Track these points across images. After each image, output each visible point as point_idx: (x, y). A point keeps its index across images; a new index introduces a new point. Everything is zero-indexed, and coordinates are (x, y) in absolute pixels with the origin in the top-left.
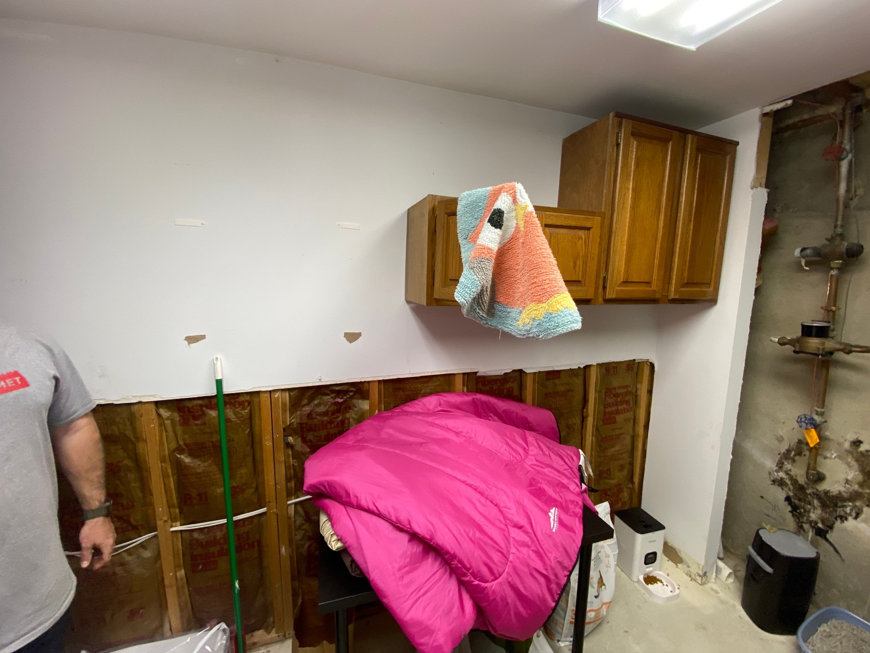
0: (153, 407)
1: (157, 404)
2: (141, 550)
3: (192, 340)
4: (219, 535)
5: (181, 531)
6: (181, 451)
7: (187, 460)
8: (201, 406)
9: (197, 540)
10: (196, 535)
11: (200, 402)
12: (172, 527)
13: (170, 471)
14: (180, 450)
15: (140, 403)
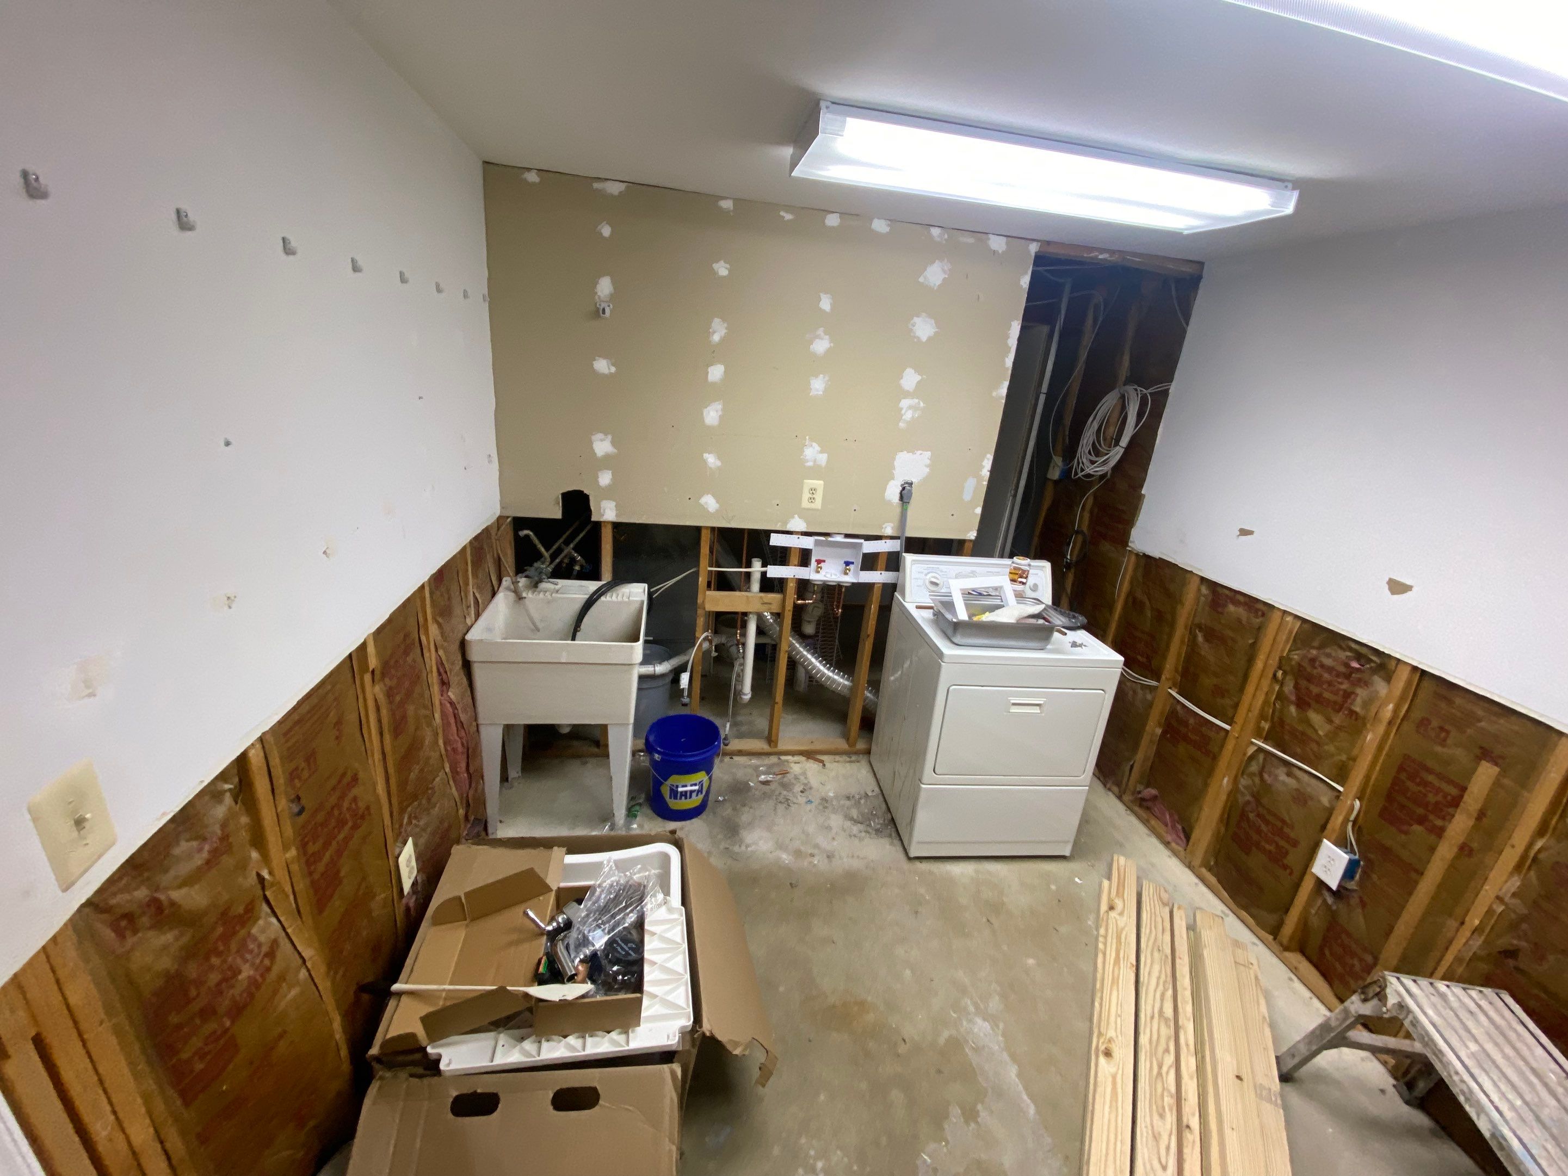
0: (1198, 581)
1: (1203, 579)
2: (1148, 691)
3: (1244, 532)
4: (1191, 721)
5: (1174, 698)
6: (1201, 629)
7: (1200, 638)
8: (1227, 596)
9: (1177, 712)
10: (1179, 708)
11: (1227, 592)
12: (1170, 688)
13: (1186, 640)
14: (1200, 627)
15: (1191, 572)
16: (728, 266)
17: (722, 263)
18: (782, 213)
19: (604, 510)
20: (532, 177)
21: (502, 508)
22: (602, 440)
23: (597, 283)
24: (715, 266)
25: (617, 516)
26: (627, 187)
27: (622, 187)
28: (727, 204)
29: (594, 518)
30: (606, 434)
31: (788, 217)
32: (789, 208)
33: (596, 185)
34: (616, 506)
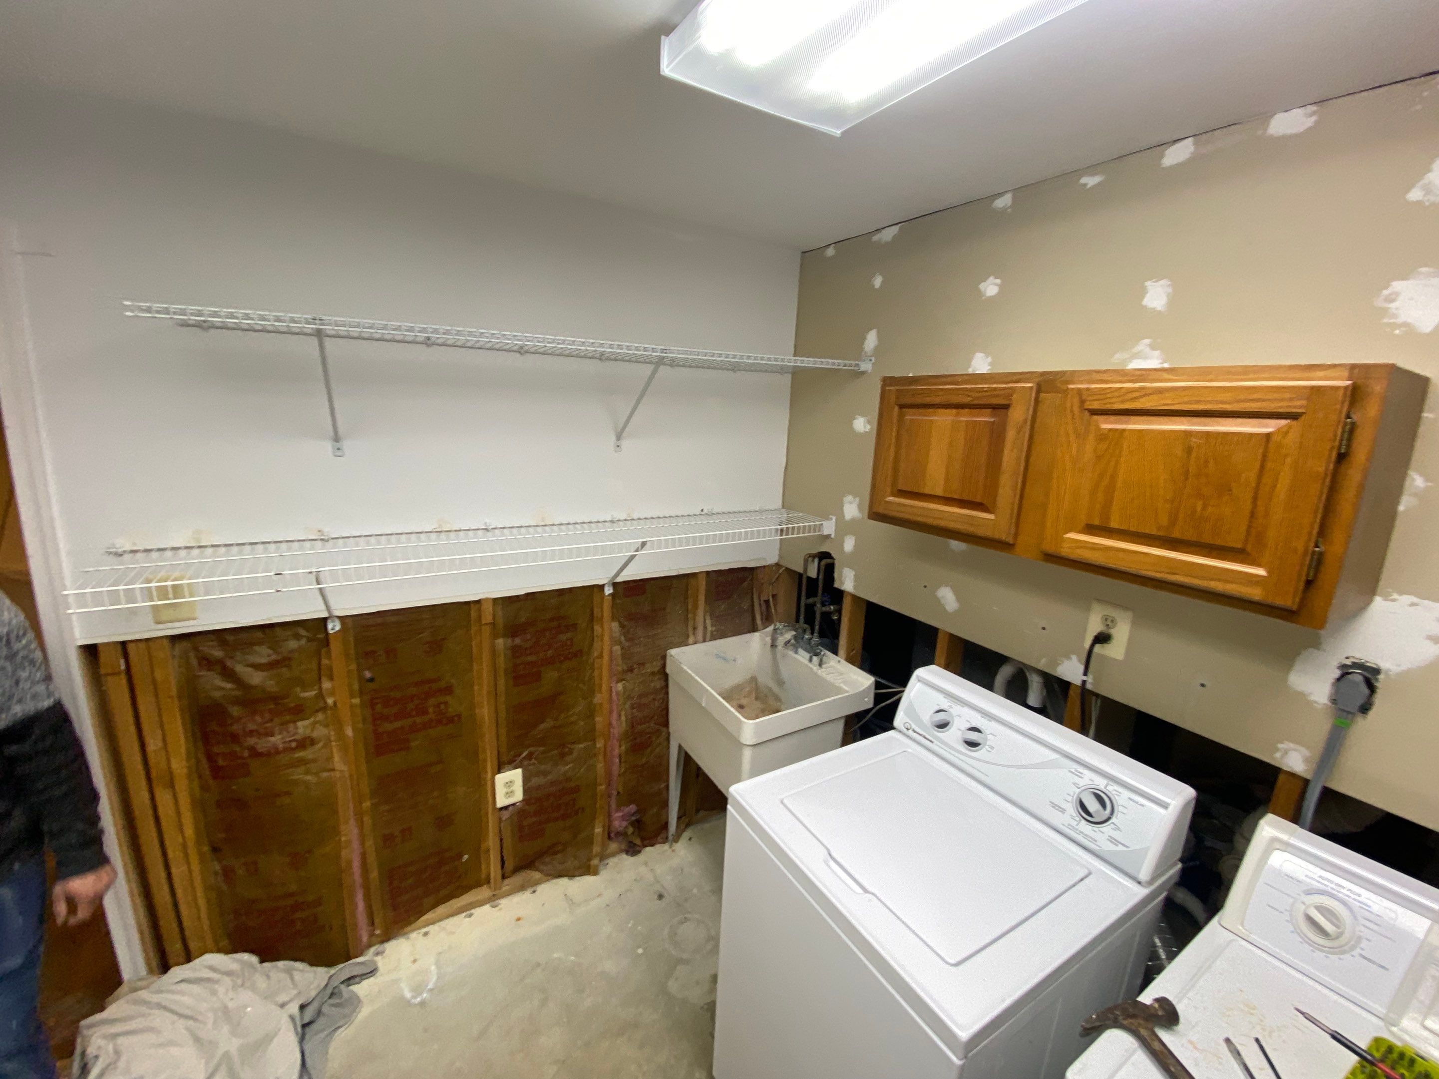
16: (998, 281)
17: (991, 279)
18: (1084, 180)
19: (845, 578)
20: (830, 252)
21: (780, 556)
22: (851, 503)
23: (865, 339)
24: (982, 286)
25: (855, 587)
26: (900, 229)
27: (896, 229)
28: (1002, 203)
29: (836, 585)
30: (855, 497)
31: (1090, 181)
32: (1091, 169)
33: (875, 238)
34: (856, 576)
